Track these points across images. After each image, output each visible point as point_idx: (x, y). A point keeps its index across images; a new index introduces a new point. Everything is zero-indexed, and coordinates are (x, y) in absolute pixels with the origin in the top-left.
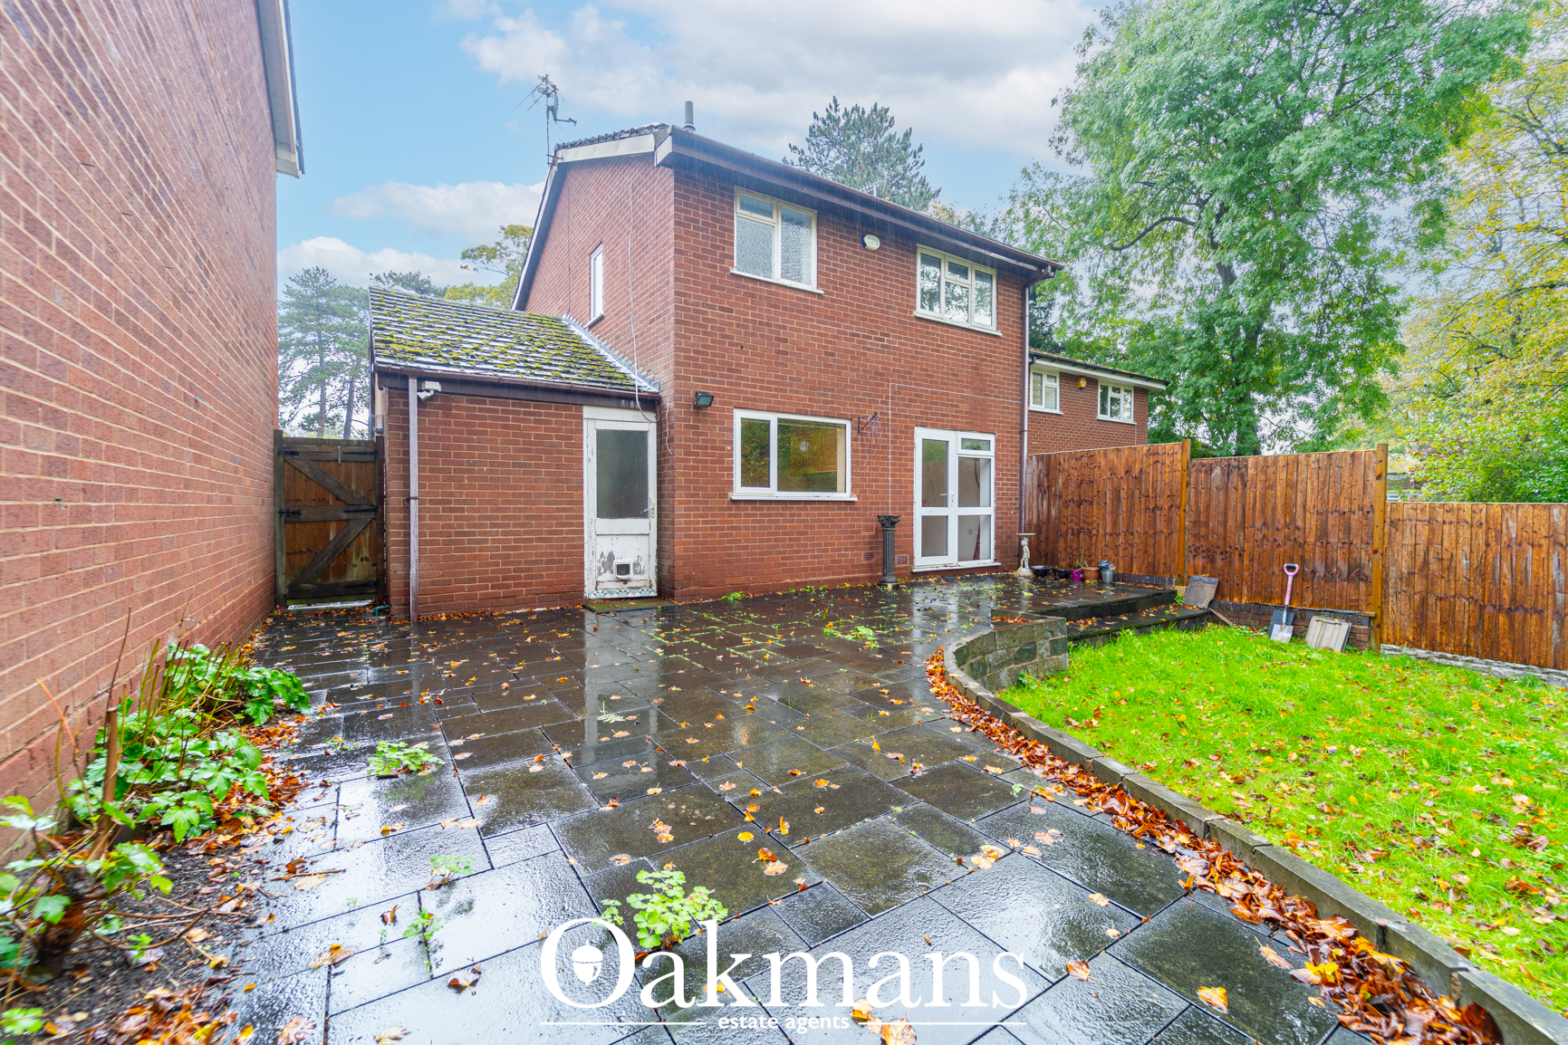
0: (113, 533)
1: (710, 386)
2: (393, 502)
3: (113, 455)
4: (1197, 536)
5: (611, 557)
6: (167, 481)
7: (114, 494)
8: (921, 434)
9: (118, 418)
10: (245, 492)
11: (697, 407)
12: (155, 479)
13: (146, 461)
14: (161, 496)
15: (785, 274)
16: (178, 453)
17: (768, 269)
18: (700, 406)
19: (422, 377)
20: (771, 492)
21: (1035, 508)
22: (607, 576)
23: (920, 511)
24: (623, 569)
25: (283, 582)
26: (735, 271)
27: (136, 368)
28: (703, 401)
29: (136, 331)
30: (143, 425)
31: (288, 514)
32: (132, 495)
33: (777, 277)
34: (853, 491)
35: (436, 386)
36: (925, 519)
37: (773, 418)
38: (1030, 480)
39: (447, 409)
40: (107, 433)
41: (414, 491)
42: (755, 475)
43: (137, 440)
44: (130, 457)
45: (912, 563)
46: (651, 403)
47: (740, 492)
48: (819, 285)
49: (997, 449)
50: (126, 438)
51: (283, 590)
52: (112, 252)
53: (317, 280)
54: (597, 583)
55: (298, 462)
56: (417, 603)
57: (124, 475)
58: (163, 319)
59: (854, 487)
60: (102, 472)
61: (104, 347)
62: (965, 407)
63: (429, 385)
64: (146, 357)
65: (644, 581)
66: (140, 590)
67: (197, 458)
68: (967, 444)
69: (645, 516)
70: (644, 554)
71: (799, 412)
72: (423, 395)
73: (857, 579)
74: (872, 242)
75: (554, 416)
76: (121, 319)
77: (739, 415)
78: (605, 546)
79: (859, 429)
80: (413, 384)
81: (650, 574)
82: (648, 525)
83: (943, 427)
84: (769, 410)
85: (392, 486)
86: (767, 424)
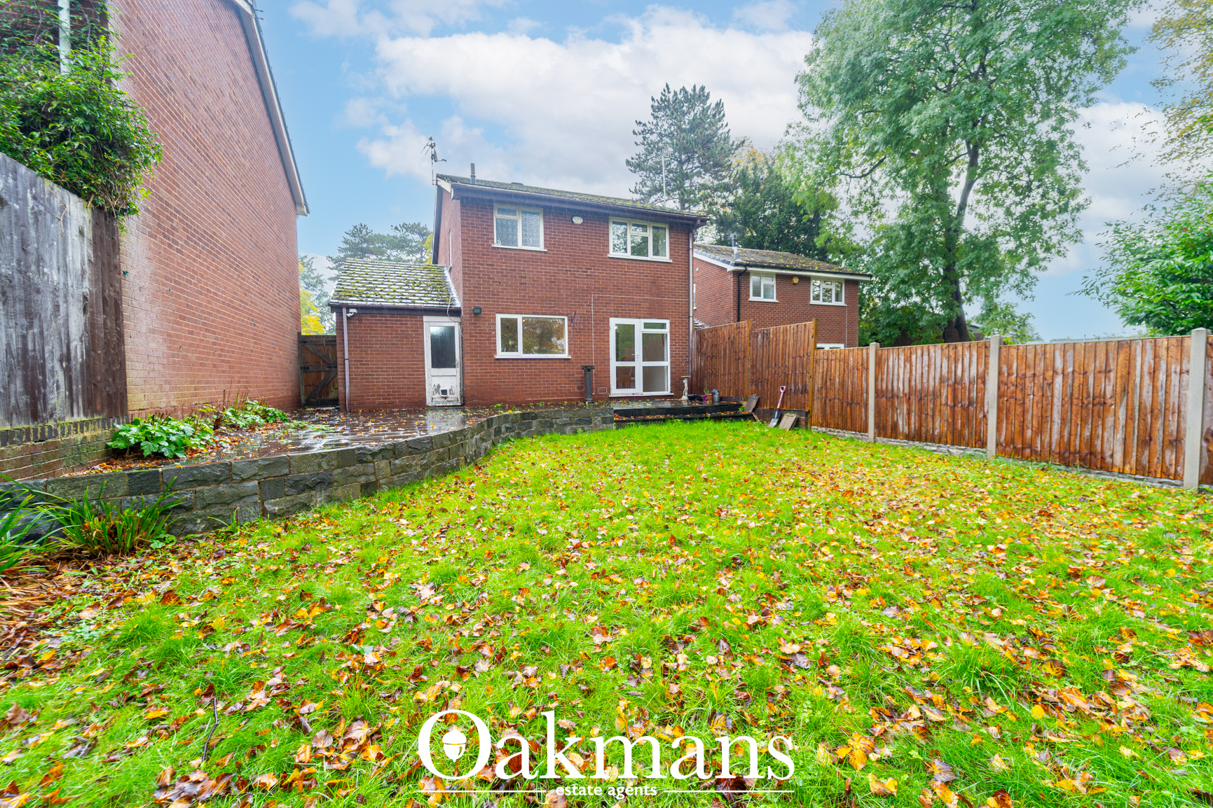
0: (228, 362)
1: (482, 304)
2: (339, 361)
3: (228, 341)
4: (753, 373)
5: (439, 386)
6: (244, 350)
7: (228, 351)
8: (614, 323)
9: (228, 331)
10: (280, 357)
11: (476, 314)
12: (240, 349)
13: (237, 343)
14: (242, 354)
15: (525, 242)
16: (248, 341)
17: (515, 243)
18: (477, 314)
19: (348, 307)
20: (519, 354)
21: (696, 362)
22: (437, 396)
23: (614, 364)
24: (444, 392)
25: (303, 398)
26: (495, 246)
27: (233, 317)
28: (477, 311)
29: (233, 307)
30: (236, 333)
31: (305, 369)
32: (233, 352)
33: (520, 246)
34: (569, 353)
35: (354, 311)
36: (618, 368)
37: (520, 318)
38: (693, 345)
39: (360, 320)
40: (226, 336)
41: (347, 356)
42: (509, 346)
43: (235, 338)
44: (232, 342)
45: (609, 391)
46: (455, 313)
47: (500, 354)
48: (545, 247)
49: (671, 328)
50: (231, 337)
51: (303, 402)
52: (225, 288)
53: (361, 232)
54: (432, 398)
55: (307, 346)
56: (350, 404)
57: (230, 347)
58: (241, 301)
59: (570, 351)
60: (225, 345)
61: (224, 314)
62: (646, 305)
63: (351, 310)
64: (236, 314)
65: (455, 397)
66: (237, 379)
67: (255, 343)
68: (647, 326)
69: (454, 367)
70: (454, 385)
71: (534, 313)
72: (349, 315)
73: (573, 400)
74: (578, 220)
75: (409, 321)
76: (228, 305)
77: (499, 317)
78: (436, 381)
79: (571, 320)
80: (344, 310)
81: (457, 394)
82: (456, 371)
83: (630, 317)
84: (516, 313)
85: (339, 354)
86: (515, 321)
